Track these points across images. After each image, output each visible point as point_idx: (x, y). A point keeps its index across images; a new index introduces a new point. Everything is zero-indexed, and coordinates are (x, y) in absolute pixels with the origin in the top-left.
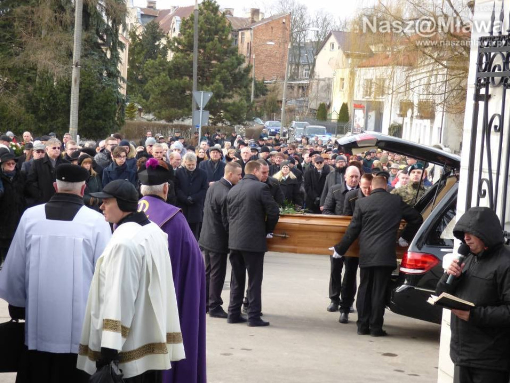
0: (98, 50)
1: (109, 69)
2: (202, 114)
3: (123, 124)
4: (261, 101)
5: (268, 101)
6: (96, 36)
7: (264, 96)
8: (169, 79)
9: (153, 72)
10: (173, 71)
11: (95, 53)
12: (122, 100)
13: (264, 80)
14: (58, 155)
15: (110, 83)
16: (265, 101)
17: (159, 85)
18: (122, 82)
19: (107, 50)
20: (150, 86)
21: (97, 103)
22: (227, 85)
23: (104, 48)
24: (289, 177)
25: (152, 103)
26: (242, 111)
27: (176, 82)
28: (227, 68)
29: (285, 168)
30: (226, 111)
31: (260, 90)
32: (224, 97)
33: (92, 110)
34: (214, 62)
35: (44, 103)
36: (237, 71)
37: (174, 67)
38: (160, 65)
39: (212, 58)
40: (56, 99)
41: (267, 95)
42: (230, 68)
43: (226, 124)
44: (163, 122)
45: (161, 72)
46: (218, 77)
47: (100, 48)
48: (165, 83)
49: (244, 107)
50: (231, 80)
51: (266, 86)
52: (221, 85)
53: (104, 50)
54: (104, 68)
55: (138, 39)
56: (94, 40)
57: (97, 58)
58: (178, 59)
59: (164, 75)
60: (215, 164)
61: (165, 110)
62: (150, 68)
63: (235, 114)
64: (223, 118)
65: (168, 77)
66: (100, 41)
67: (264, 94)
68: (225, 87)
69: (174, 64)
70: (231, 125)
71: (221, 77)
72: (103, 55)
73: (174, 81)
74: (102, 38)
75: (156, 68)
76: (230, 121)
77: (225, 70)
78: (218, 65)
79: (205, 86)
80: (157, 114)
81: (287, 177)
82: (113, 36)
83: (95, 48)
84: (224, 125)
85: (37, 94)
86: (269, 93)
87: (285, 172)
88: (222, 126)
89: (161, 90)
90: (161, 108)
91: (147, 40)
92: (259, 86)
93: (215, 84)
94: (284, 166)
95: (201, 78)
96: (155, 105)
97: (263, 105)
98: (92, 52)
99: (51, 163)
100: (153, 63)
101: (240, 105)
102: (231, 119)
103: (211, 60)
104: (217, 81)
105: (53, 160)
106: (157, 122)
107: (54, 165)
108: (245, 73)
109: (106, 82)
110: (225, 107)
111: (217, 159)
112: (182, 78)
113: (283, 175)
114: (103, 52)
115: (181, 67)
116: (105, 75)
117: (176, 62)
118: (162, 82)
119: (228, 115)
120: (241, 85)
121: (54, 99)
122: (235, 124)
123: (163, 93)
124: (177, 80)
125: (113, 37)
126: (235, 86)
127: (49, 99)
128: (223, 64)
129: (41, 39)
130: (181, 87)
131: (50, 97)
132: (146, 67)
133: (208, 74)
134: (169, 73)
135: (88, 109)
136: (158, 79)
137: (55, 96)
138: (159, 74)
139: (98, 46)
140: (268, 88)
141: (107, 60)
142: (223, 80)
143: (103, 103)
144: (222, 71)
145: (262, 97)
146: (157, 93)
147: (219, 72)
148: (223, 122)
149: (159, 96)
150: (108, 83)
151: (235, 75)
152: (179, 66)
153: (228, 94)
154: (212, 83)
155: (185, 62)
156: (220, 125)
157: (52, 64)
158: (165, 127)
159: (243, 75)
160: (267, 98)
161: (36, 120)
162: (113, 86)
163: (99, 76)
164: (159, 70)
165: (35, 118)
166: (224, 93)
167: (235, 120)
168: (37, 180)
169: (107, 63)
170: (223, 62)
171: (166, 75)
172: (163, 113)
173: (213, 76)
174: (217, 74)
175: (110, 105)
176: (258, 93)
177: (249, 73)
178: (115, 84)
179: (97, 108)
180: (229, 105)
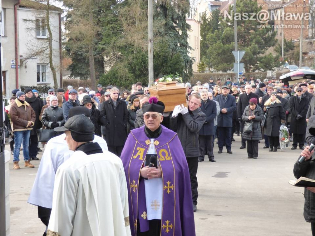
0: (173, 30)
1: (181, 42)
2: (239, 65)
3: (192, 76)
4: (290, 54)
5: (295, 53)
6: (171, 22)
7: (292, 51)
8: (222, 45)
9: (212, 41)
10: (225, 39)
11: (172, 33)
12: (190, 61)
13: (291, 40)
14: (117, 97)
15: (182, 50)
16: (293, 54)
17: (216, 49)
18: (189, 49)
19: (179, 30)
20: (211, 50)
21: (171, 64)
22: (261, 45)
23: (177, 29)
24: (276, 102)
25: (213, 60)
26: (271, 62)
27: (227, 46)
28: (260, 34)
29: (273, 96)
30: (261, 62)
31: (289, 47)
32: (259, 53)
33: (168, 68)
34: (252, 31)
35: (138, 66)
36: (267, 35)
37: (225, 37)
38: (216, 37)
39: (250, 29)
40: (146, 63)
41: (294, 49)
42: (262, 35)
43: (261, 71)
44: (221, 72)
45: (217, 41)
46: (254, 41)
47: (175, 29)
48: (220, 48)
49: (272, 59)
50: (264, 42)
51: (293, 44)
52: (257, 45)
53: (178, 30)
54: (177, 41)
55: (207, 21)
56: (171, 24)
57: (173, 35)
58: (227, 32)
59: (219, 42)
60: (225, 97)
61: (221, 65)
62: (210, 39)
63: (266, 64)
64: (259, 67)
65: (221, 43)
66: (175, 25)
67: (292, 50)
68: (260, 47)
69: (226, 35)
70: (264, 71)
71: (256, 41)
72: (177, 33)
73: (225, 46)
74: (176, 23)
75: (214, 39)
76: (263, 68)
77: (258, 36)
78: (254, 33)
79: (246, 47)
80: (216, 68)
81: (274, 102)
82: (182, 20)
83: (171, 29)
84: (260, 72)
85: (135, 61)
86: (295, 48)
87: (272, 99)
88: (259, 72)
89: (218, 52)
90: (219, 64)
91: (213, 21)
92: (289, 45)
93: (252, 46)
94: (272, 95)
95: (243, 42)
96: (215, 62)
97: (292, 56)
98: (170, 32)
99: (113, 103)
100: (212, 35)
101: (269, 57)
102: (264, 67)
103: (250, 30)
104: (254, 43)
105: (115, 102)
106: (216, 73)
107: (115, 104)
108: (272, 37)
109: (179, 50)
110: (260, 59)
111: (226, 94)
112: (231, 43)
113: (272, 101)
114: (177, 31)
115: (230, 36)
116: (179, 46)
117: (226, 34)
118: (218, 47)
119: (262, 65)
120: (270, 45)
121: (144, 63)
122: (267, 70)
123: (219, 54)
124: (227, 45)
125: (182, 22)
126: (266, 45)
127: (141, 64)
128: (257, 32)
129: (136, 27)
130: (230, 49)
131: (142, 63)
132: (207, 38)
133: (248, 39)
134: (223, 41)
135: (165, 68)
136: (215, 46)
137: (145, 61)
138: (216, 42)
139: (174, 28)
140: (295, 45)
141: (179, 36)
142: (258, 42)
143: (174, 63)
144: (257, 37)
145: (291, 52)
146: (215, 54)
147: (255, 38)
148: (259, 69)
149: (217, 56)
150: (180, 51)
151: (266, 38)
152: (229, 36)
153: (261, 51)
154: (250, 45)
155: (232, 33)
156: (257, 71)
157: (142, 42)
158: (221, 75)
159: (271, 38)
160: (294, 52)
161: (134, 77)
162: (184, 52)
163: (174, 46)
164: (216, 40)
165: (134, 76)
166: (259, 50)
167: (266, 67)
168: (105, 114)
169: (179, 38)
170: (257, 31)
171: (220, 42)
172: (220, 66)
173: (251, 40)
174: (254, 39)
175: (178, 64)
176: (288, 49)
177: (275, 37)
178: (185, 51)
179: (171, 67)
180: (262, 58)
